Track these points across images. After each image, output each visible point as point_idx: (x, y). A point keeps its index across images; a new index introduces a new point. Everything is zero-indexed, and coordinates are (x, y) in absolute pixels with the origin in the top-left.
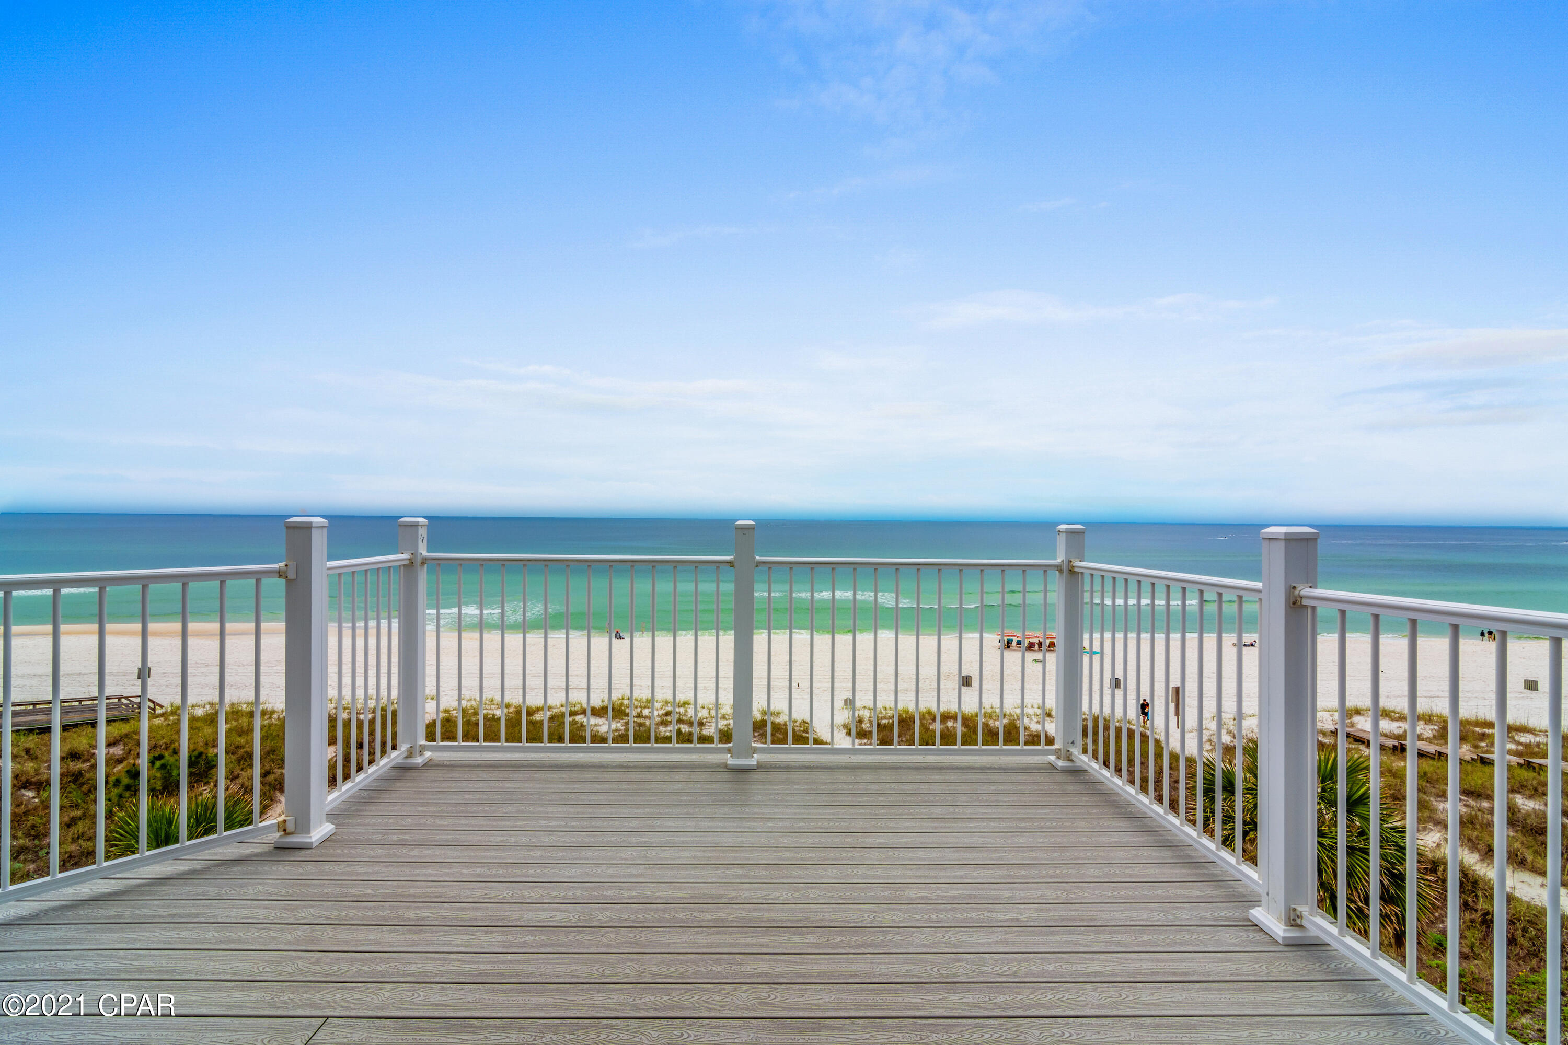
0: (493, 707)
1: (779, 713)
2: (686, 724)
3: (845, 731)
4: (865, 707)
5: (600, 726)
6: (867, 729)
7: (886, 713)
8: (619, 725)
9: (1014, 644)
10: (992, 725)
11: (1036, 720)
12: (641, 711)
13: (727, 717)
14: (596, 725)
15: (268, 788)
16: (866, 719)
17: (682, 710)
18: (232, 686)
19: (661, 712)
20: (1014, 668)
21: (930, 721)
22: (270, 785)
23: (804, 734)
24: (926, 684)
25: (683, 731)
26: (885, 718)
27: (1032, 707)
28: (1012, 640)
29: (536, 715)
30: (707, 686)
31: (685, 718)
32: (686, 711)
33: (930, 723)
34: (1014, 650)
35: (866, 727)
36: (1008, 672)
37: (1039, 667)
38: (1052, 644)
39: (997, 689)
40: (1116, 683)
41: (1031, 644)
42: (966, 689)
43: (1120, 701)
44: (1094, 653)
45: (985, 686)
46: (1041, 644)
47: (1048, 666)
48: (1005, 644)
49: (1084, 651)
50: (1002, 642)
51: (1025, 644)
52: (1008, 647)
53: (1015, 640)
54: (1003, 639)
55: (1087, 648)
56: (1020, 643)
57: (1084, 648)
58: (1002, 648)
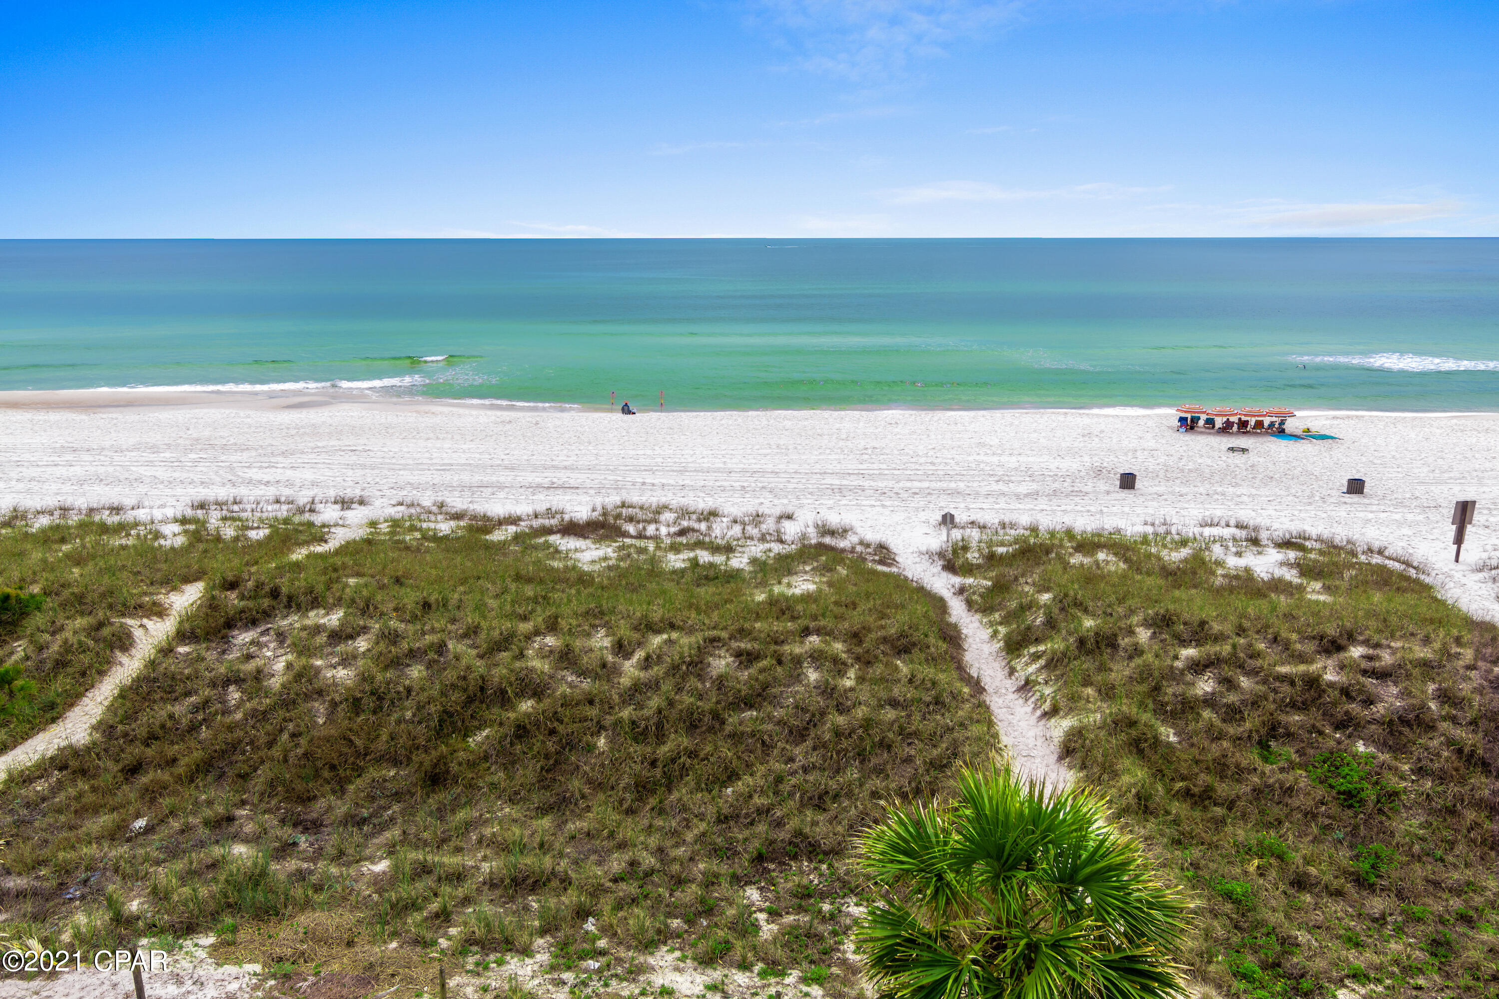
0: (440, 517)
1: (845, 531)
2: (707, 549)
3: (941, 563)
4: (972, 523)
5: (583, 551)
6: (975, 561)
7: (1006, 534)
8: (610, 550)
9: (1201, 423)
10: (1166, 558)
11: (1234, 550)
12: (644, 529)
13: (768, 538)
14: (576, 550)
15: (102, 646)
16: (974, 544)
17: (703, 526)
18: (101, 480)
19: (673, 530)
20: (1200, 461)
21: (1071, 550)
22: (105, 640)
23: (880, 568)
24: (1066, 484)
25: (701, 562)
26: (1002, 544)
27: (1228, 526)
28: (1199, 418)
29: (497, 532)
30: (745, 484)
31: (707, 539)
32: (709, 528)
33: (1071, 555)
34: (1201, 433)
35: (973, 556)
36: (1191, 466)
37: (1238, 459)
38: (1259, 424)
39: (1172, 493)
40: (1356, 487)
41: (1228, 425)
42: (1125, 493)
43: (1362, 515)
44: (1324, 437)
45: (1155, 489)
46: (1243, 424)
47: (1252, 458)
48: (1188, 424)
49: (1308, 435)
50: (1182, 420)
51: (1219, 422)
52: (1192, 428)
53: (1203, 417)
54: (1184, 415)
55: (1313, 429)
56: (1210, 422)
57: (1308, 430)
58: (1183, 430)
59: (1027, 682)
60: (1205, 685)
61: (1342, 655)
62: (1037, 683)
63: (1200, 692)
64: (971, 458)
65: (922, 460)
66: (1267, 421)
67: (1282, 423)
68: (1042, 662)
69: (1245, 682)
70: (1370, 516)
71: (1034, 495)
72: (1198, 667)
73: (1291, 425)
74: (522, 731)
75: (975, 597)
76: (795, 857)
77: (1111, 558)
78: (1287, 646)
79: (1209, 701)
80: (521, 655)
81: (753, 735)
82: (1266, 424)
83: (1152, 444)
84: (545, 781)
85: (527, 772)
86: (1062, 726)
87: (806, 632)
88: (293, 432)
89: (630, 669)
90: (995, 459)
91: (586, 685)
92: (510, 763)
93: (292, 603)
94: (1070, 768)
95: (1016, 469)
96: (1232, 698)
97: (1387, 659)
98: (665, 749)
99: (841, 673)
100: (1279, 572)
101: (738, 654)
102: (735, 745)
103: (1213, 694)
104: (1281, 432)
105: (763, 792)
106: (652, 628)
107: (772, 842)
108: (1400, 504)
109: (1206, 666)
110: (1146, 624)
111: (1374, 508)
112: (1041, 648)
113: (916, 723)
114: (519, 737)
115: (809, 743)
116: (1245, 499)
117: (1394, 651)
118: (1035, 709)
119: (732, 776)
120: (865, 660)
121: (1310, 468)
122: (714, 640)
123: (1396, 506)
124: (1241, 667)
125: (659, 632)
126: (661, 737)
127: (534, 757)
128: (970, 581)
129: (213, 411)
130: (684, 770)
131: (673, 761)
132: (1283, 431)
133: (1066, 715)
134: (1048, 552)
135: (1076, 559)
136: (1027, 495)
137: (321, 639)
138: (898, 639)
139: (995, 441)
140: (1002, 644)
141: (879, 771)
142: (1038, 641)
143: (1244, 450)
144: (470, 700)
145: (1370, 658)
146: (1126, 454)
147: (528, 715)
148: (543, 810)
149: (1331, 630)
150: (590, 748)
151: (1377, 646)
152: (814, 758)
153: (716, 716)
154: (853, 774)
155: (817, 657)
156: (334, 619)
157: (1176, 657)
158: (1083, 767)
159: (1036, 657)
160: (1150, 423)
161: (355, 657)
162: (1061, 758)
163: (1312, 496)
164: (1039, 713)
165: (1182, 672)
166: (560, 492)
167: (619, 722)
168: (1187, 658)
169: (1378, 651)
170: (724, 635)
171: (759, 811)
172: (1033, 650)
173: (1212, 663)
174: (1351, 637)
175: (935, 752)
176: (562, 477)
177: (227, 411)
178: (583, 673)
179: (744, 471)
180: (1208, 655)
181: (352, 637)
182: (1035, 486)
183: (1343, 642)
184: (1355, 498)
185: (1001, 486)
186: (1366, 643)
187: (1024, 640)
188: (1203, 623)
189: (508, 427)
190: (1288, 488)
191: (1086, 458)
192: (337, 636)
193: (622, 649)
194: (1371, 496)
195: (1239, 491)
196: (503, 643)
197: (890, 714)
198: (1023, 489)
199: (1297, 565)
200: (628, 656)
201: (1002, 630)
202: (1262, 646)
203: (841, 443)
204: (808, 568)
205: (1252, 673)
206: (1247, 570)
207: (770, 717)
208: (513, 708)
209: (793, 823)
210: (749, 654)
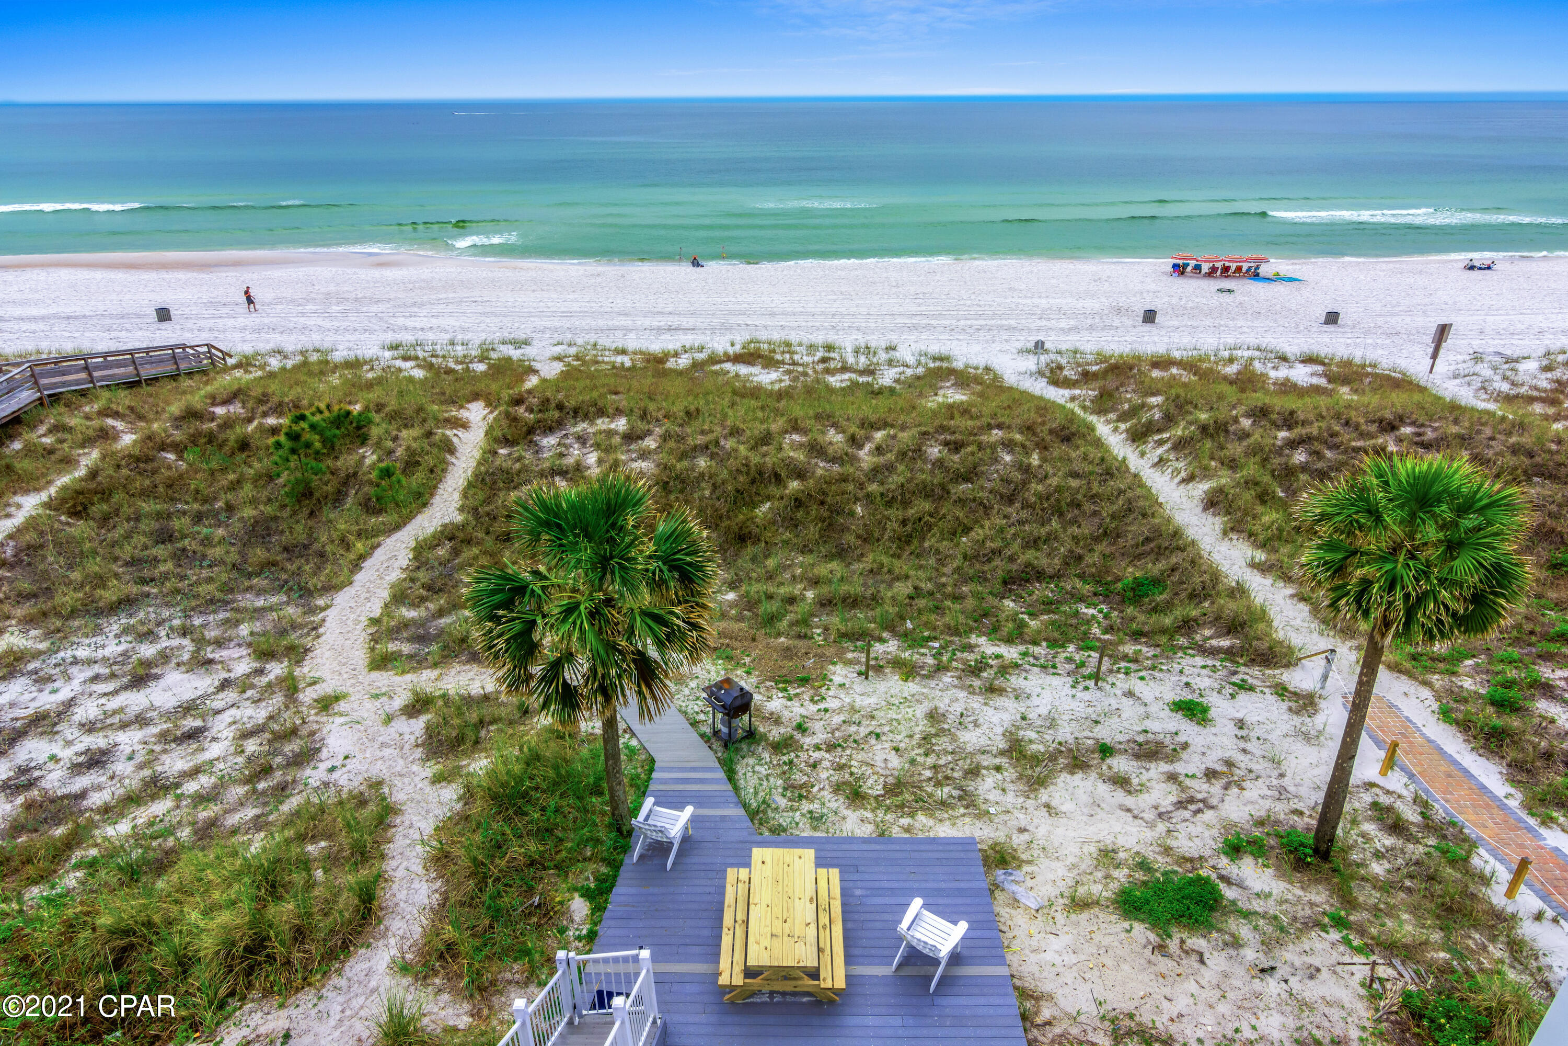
0: (609, 353)
2: (854, 372)
5: (758, 376)
6: (1072, 377)
7: (1084, 357)
8: (779, 374)
9: (1189, 269)
10: (1224, 372)
11: (1270, 365)
12: (790, 358)
13: (892, 364)
15: (436, 450)
16: (1064, 365)
17: (835, 356)
19: (814, 359)
20: (1197, 300)
21: (1146, 367)
24: (1096, 320)
25: (858, 381)
26: (1091, 364)
27: (1255, 349)
28: (1189, 264)
29: (670, 363)
31: (847, 365)
32: (840, 357)
33: (1149, 370)
34: (1190, 278)
35: (1069, 373)
36: (1190, 304)
37: (1226, 298)
38: (1239, 269)
39: (1186, 326)
40: (1332, 318)
41: (1214, 270)
42: (1148, 327)
43: (1342, 340)
44: (1291, 280)
45: (1171, 323)
46: (1226, 269)
47: (1238, 297)
48: (1179, 270)
49: (1277, 278)
50: (1175, 266)
51: (1205, 268)
52: (1183, 273)
53: (1193, 263)
54: (1178, 261)
55: (1282, 274)
56: (1197, 268)
57: (1278, 274)
58: (1176, 274)
59: (1161, 460)
60: (1300, 457)
61: (1398, 433)
62: (1168, 460)
63: (1297, 462)
64: (1008, 301)
65: (969, 303)
66: (1245, 266)
67: (1257, 267)
68: (1167, 446)
69: (1328, 454)
70: (1349, 341)
71: (1076, 329)
72: (1293, 444)
73: (1264, 270)
74: (798, 502)
75: (1088, 403)
76: (1027, 581)
77: (1182, 372)
78: (1357, 427)
79: (1304, 468)
80: (780, 449)
81: (974, 500)
82: (1244, 270)
83: (1153, 287)
84: (824, 537)
85: (812, 531)
86: (1202, 487)
87: (990, 427)
88: (411, 286)
89: (866, 456)
90: (1028, 301)
91: (836, 468)
92: (794, 525)
93: (578, 413)
94: (1214, 515)
95: (1050, 309)
96: (1320, 465)
97: (1430, 435)
98: (911, 512)
99: (1028, 454)
100: (1315, 381)
101: (946, 444)
102: (963, 506)
103: (1307, 462)
104: (1255, 275)
105: (992, 540)
106: (873, 425)
107: (1010, 571)
108: (1368, 332)
109: (1299, 443)
110: (1248, 415)
111: (1350, 335)
112: (1165, 435)
113: (1096, 488)
114: (797, 507)
115: (1018, 505)
116: (1245, 329)
117: (1435, 429)
118: (1172, 478)
119: (967, 530)
120: (1043, 447)
121: (1287, 304)
122: (925, 433)
123: (1365, 333)
124: (1326, 443)
125: (879, 429)
126: (906, 504)
127: (813, 520)
128: (1077, 392)
129: (320, 269)
130: (930, 527)
131: (920, 520)
132: (1258, 275)
133: (1201, 480)
134: (1131, 369)
135: (1156, 373)
136: (1070, 329)
137: (617, 440)
138: (1062, 430)
139: (1023, 287)
140: (1124, 435)
141: (1074, 522)
142: (1159, 431)
143: (1230, 291)
144: (753, 482)
145: (1419, 435)
146: (1135, 296)
147: (798, 491)
148: (829, 557)
149: (1388, 415)
150: (852, 514)
151: (1422, 425)
152: (1024, 514)
153: (943, 487)
154: (1055, 524)
155: (1009, 445)
156: (621, 424)
157: (1276, 438)
158: (1228, 513)
159: (1160, 443)
160: (1146, 270)
161: (649, 453)
162: (1205, 509)
163: (1297, 327)
164: (1177, 480)
165: (1281, 448)
166: (680, 332)
167: (868, 496)
168: (1283, 438)
169: (1422, 430)
170: (931, 430)
171: (993, 552)
172: (1156, 438)
173: (1304, 441)
174: (1401, 419)
175: (1115, 507)
176: (675, 321)
177: (334, 269)
178: (833, 460)
179: (823, 314)
180: (1301, 436)
181: (641, 438)
182: (1072, 323)
183: (1397, 423)
184: (1331, 328)
185: (1043, 323)
186: (1413, 424)
187: (1147, 430)
188: (1292, 413)
189: (599, 279)
190: (1275, 321)
191: (1103, 300)
192: (630, 437)
193: (853, 441)
194: (1344, 326)
195: (1239, 324)
196: (766, 439)
197: (1074, 483)
198: (1064, 324)
199: (1325, 375)
200: (861, 447)
201: (1123, 426)
202: (1337, 428)
203: (894, 290)
204: (948, 384)
205: (1334, 447)
206: (1287, 379)
207: (982, 488)
208: (785, 487)
209: (1022, 559)
210: (955, 443)
